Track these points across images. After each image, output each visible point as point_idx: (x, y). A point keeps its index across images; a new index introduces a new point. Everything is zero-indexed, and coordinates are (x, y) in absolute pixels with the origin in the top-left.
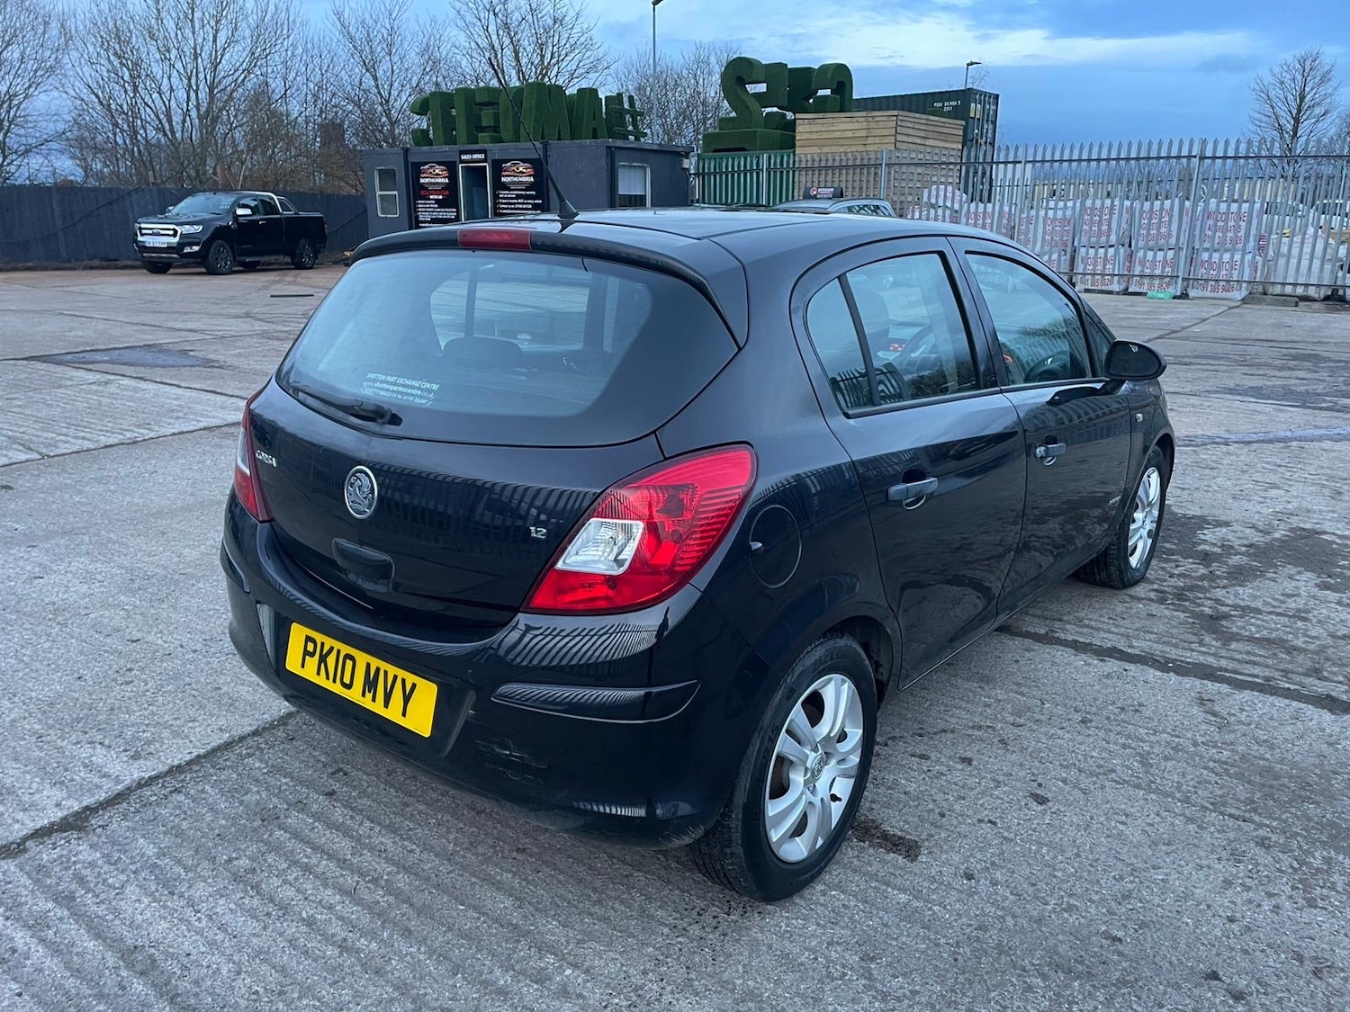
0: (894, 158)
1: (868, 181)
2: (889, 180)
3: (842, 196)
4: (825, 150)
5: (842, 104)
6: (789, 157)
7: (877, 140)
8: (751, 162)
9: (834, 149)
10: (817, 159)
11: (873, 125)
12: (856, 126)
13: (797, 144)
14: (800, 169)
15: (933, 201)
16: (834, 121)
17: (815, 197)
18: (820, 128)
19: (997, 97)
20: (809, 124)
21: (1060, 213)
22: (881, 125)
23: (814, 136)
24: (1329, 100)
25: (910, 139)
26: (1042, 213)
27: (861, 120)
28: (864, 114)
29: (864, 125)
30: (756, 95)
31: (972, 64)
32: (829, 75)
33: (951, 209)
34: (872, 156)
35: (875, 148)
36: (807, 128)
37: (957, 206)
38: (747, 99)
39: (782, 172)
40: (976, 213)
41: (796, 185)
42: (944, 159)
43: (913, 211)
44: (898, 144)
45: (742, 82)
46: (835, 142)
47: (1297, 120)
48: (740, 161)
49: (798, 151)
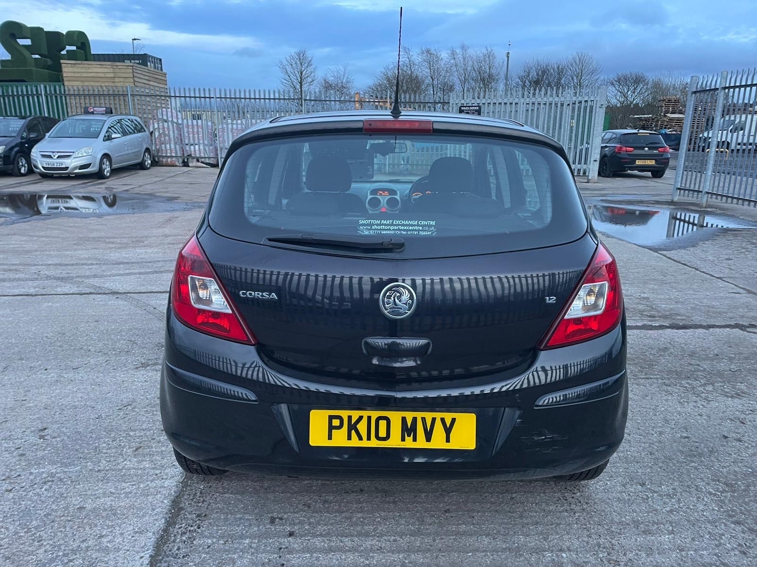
0: (135, 91)
1: (120, 104)
2: (134, 105)
3: (112, 113)
4: (86, 84)
5: (86, 56)
6: (60, 87)
7: (121, 80)
8: (31, 89)
9: (92, 84)
10: (82, 89)
11: (117, 70)
12: (106, 70)
13: (65, 79)
14: (70, 95)
15: (165, 118)
16: (90, 66)
17: (92, 113)
18: (80, 70)
19: (160, 60)
20: (72, 67)
21: (239, 126)
22: (123, 71)
23: (76, 75)
24: (313, 74)
25: (142, 81)
26: (230, 126)
27: (108, 66)
28: (110, 63)
29: (111, 70)
30: (26, 47)
31: (135, 39)
32: (75, 38)
33: (177, 124)
34: (120, 89)
35: (121, 84)
36: (70, 69)
37: (180, 122)
38: (20, 49)
39: (56, 97)
40: (193, 126)
41: (69, 105)
42: (158, 93)
43: (153, 124)
44: (136, 83)
45: (14, 37)
46: (93, 79)
47: (301, 83)
48: (23, 88)
49: (66, 83)
